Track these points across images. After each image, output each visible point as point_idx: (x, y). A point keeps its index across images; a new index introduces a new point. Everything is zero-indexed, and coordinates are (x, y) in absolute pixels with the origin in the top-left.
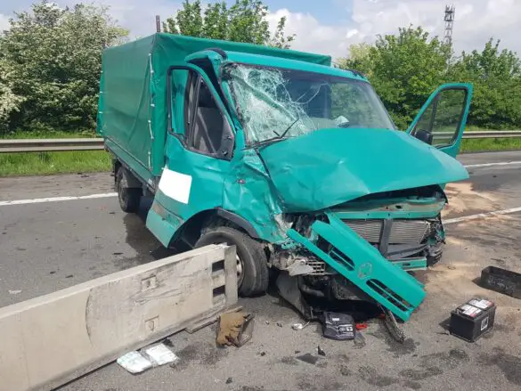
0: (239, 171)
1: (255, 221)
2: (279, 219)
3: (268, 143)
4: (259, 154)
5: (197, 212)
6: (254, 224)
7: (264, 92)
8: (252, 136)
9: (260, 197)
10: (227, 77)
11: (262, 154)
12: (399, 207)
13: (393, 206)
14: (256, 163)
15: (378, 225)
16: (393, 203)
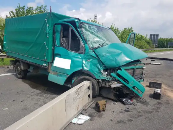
0: (88, 57)
1: (94, 73)
2: (102, 71)
3: (97, 48)
4: (94, 52)
5: (74, 72)
6: (94, 74)
7: (94, 32)
8: (91, 46)
9: (95, 65)
10: (81, 27)
11: (95, 51)
12: (137, 65)
13: (136, 65)
14: (93, 54)
15: (132, 70)
16: (136, 64)
